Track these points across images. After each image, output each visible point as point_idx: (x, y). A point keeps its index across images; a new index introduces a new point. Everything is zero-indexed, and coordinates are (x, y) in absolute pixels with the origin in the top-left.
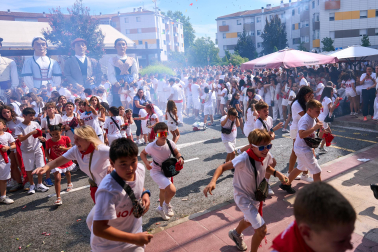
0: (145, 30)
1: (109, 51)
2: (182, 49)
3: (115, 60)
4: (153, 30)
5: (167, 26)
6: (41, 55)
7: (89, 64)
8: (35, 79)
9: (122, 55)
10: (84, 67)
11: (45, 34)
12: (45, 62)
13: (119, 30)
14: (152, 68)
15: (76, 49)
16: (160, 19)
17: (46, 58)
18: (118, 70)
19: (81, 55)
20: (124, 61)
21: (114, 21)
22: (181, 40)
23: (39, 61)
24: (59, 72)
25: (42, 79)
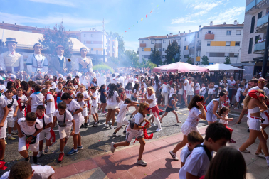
0: (95, 42)
1: (76, 54)
2: (116, 56)
3: (80, 59)
4: (101, 43)
5: (109, 41)
6: (38, 53)
7: (65, 61)
8: (33, 67)
9: (84, 57)
10: (62, 62)
11: (40, 41)
12: (40, 57)
13: (80, 41)
14: (99, 66)
15: (58, 52)
16: (105, 36)
17: (41, 55)
18: (80, 65)
19: (61, 55)
20: (85, 61)
21: (77, 35)
22: (117, 50)
23: (37, 57)
24: (47, 64)
25: (37, 67)
